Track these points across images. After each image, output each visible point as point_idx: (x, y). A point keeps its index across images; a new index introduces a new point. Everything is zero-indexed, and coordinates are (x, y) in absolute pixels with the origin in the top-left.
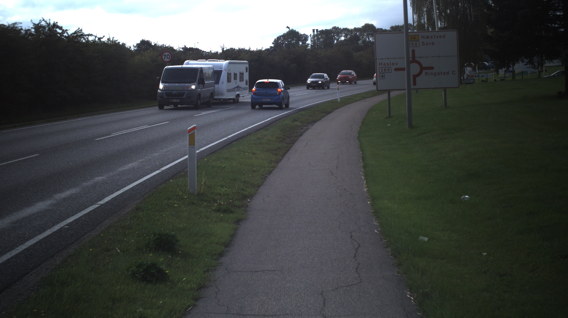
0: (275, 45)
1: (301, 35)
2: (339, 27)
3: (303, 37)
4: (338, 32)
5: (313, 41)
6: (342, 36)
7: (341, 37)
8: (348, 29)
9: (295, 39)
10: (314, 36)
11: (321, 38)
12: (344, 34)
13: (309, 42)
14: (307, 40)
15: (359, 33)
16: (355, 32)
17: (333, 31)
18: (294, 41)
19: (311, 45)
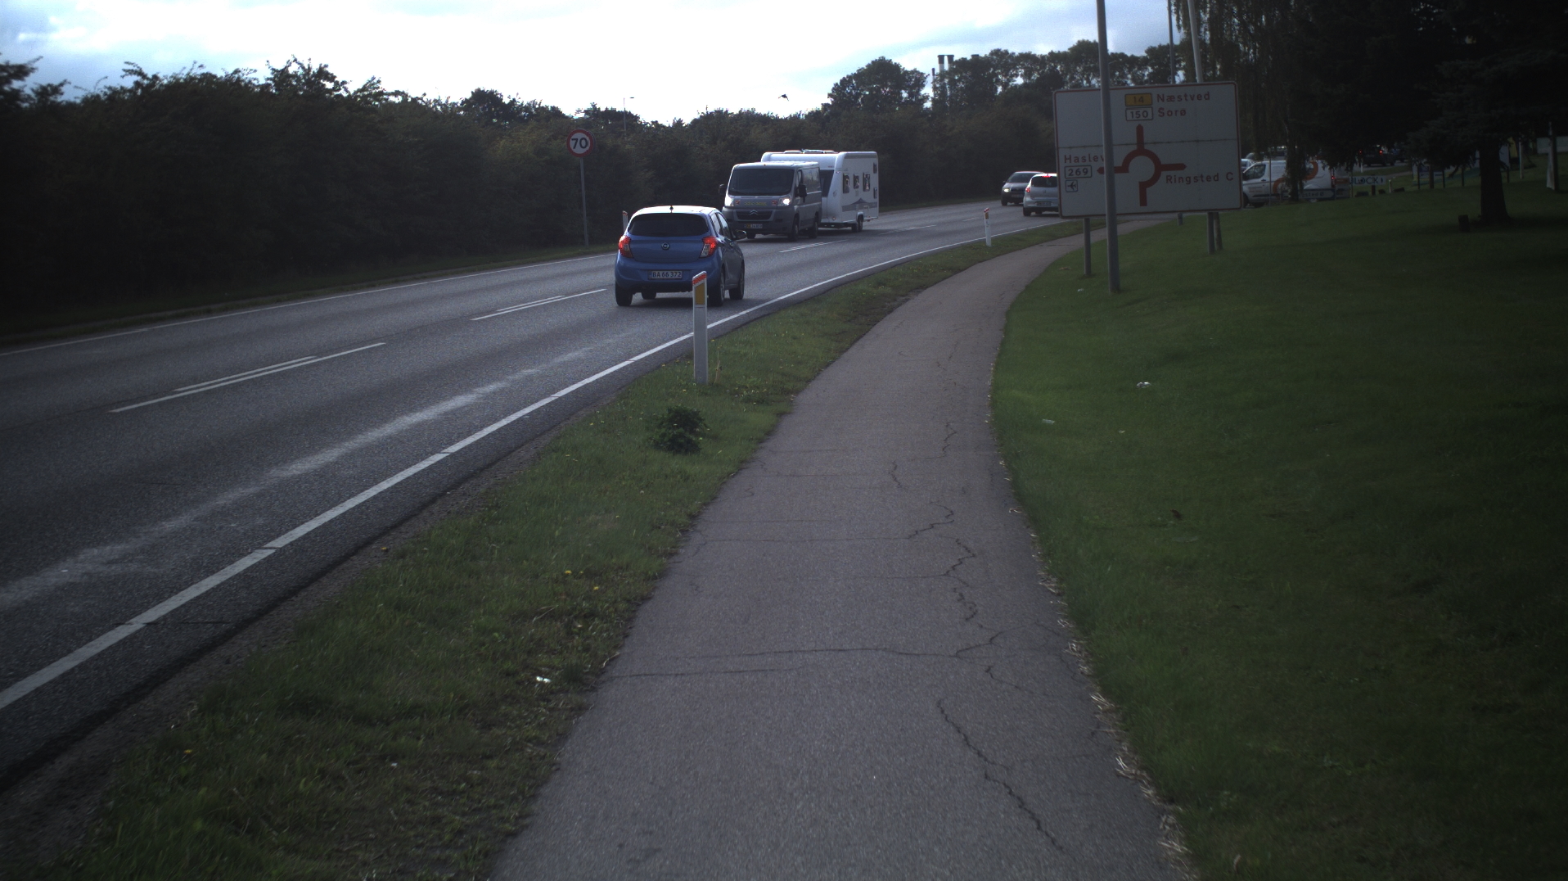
0: (835, 98)
1: (906, 72)
2: (1010, 52)
3: (910, 78)
4: (1006, 62)
5: (939, 89)
6: (1017, 75)
7: (1014, 79)
8: (1034, 55)
9: (889, 84)
10: (943, 75)
11: (959, 80)
12: (1023, 71)
13: (928, 90)
14: (923, 86)
15: (1061, 67)
16: (1053, 65)
17: (993, 62)
18: (888, 90)
19: (933, 100)
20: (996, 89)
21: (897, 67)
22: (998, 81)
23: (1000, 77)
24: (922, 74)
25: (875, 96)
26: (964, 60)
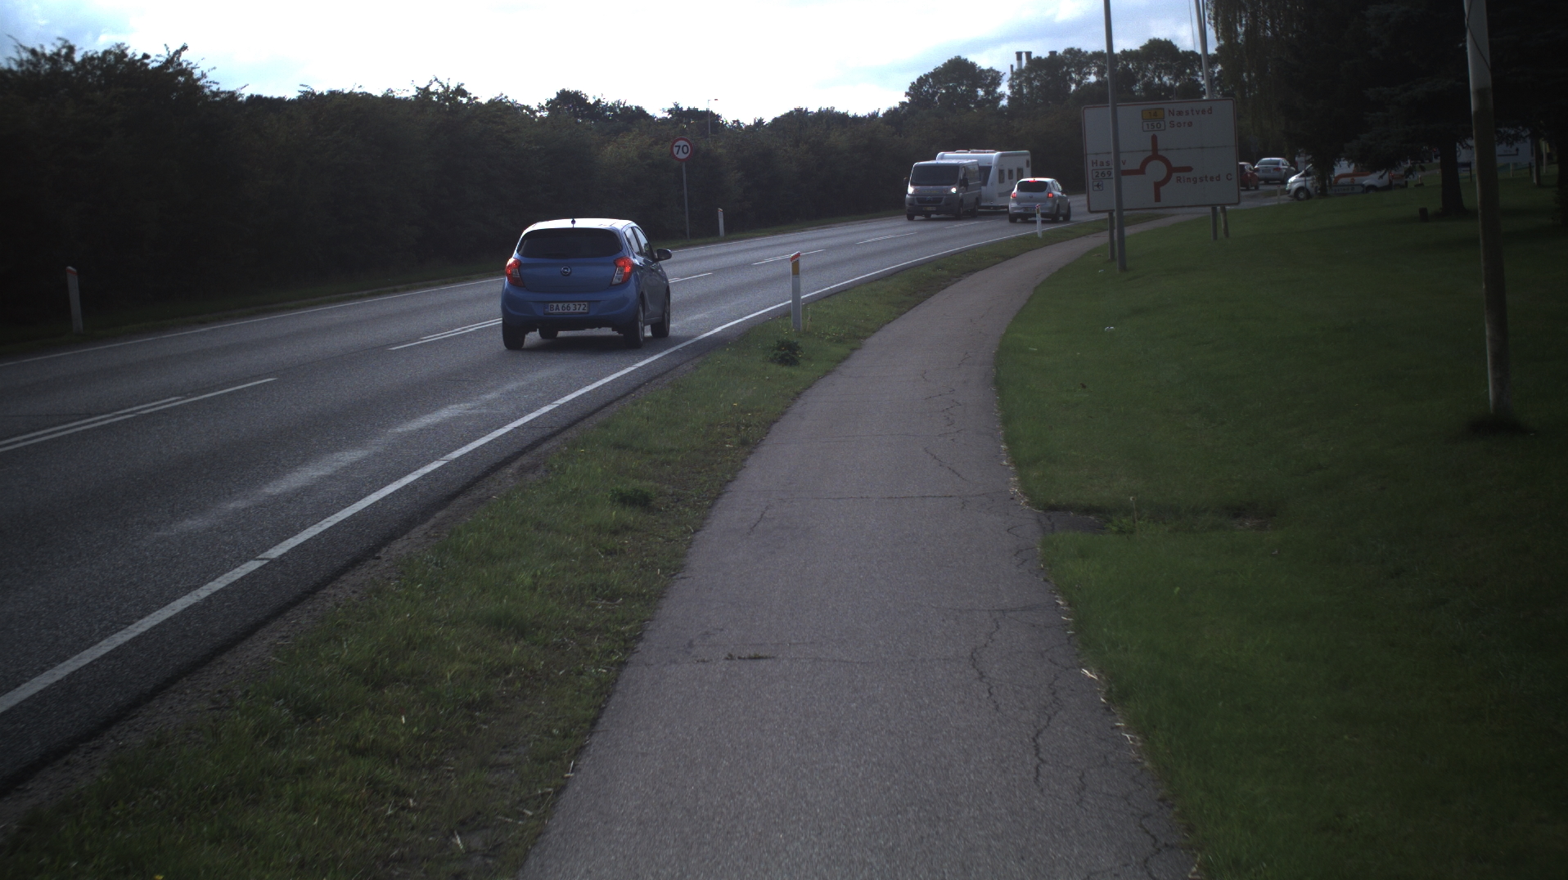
0: (912, 97)
2: (1083, 50)
3: (987, 77)
4: (1079, 61)
5: (1016, 88)
6: (1090, 74)
7: (1087, 76)
9: (965, 81)
10: (1020, 72)
11: (1034, 79)
12: (1096, 69)
13: (1004, 88)
14: (999, 84)
15: (1133, 65)
16: (1125, 62)
17: (1066, 61)
18: (964, 88)
19: (1009, 98)
20: (1070, 87)
21: (973, 65)
22: (1071, 79)
23: (1073, 76)
24: (998, 72)
25: (952, 93)
26: (1039, 59)
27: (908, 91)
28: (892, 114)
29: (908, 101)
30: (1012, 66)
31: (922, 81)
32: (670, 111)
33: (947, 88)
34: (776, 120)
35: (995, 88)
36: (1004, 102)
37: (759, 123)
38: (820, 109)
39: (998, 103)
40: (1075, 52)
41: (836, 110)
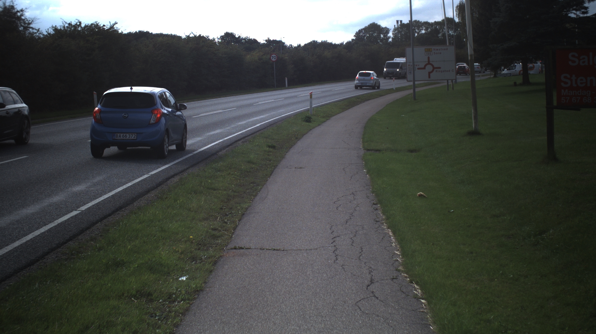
0: (356, 37)
2: (420, 21)
3: (384, 30)
4: (419, 25)
5: (395, 34)
6: (422, 30)
8: (429, 22)
9: (376, 32)
10: (397, 28)
12: (425, 28)
13: (391, 34)
15: (439, 27)
16: (436, 26)
18: (376, 34)
19: (392, 38)
20: (415, 34)
21: (379, 26)
22: (415, 31)
24: (388, 29)
25: (371, 36)
26: (404, 24)
27: (355, 34)
28: (348, 43)
29: (354, 39)
30: (395, 26)
31: (360, 31)
32: (266, 41)
33: (369, 34)
34: (305, 45)
35: (387, 34)
36: (390, 40)
37: (299, 46)
38: (322, 41)
39: (388, 40)
40: (417, 21)
41: (328, 41)
